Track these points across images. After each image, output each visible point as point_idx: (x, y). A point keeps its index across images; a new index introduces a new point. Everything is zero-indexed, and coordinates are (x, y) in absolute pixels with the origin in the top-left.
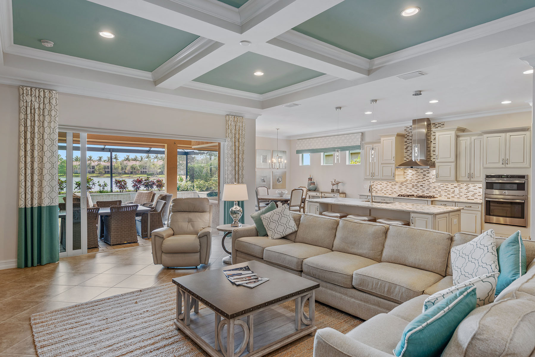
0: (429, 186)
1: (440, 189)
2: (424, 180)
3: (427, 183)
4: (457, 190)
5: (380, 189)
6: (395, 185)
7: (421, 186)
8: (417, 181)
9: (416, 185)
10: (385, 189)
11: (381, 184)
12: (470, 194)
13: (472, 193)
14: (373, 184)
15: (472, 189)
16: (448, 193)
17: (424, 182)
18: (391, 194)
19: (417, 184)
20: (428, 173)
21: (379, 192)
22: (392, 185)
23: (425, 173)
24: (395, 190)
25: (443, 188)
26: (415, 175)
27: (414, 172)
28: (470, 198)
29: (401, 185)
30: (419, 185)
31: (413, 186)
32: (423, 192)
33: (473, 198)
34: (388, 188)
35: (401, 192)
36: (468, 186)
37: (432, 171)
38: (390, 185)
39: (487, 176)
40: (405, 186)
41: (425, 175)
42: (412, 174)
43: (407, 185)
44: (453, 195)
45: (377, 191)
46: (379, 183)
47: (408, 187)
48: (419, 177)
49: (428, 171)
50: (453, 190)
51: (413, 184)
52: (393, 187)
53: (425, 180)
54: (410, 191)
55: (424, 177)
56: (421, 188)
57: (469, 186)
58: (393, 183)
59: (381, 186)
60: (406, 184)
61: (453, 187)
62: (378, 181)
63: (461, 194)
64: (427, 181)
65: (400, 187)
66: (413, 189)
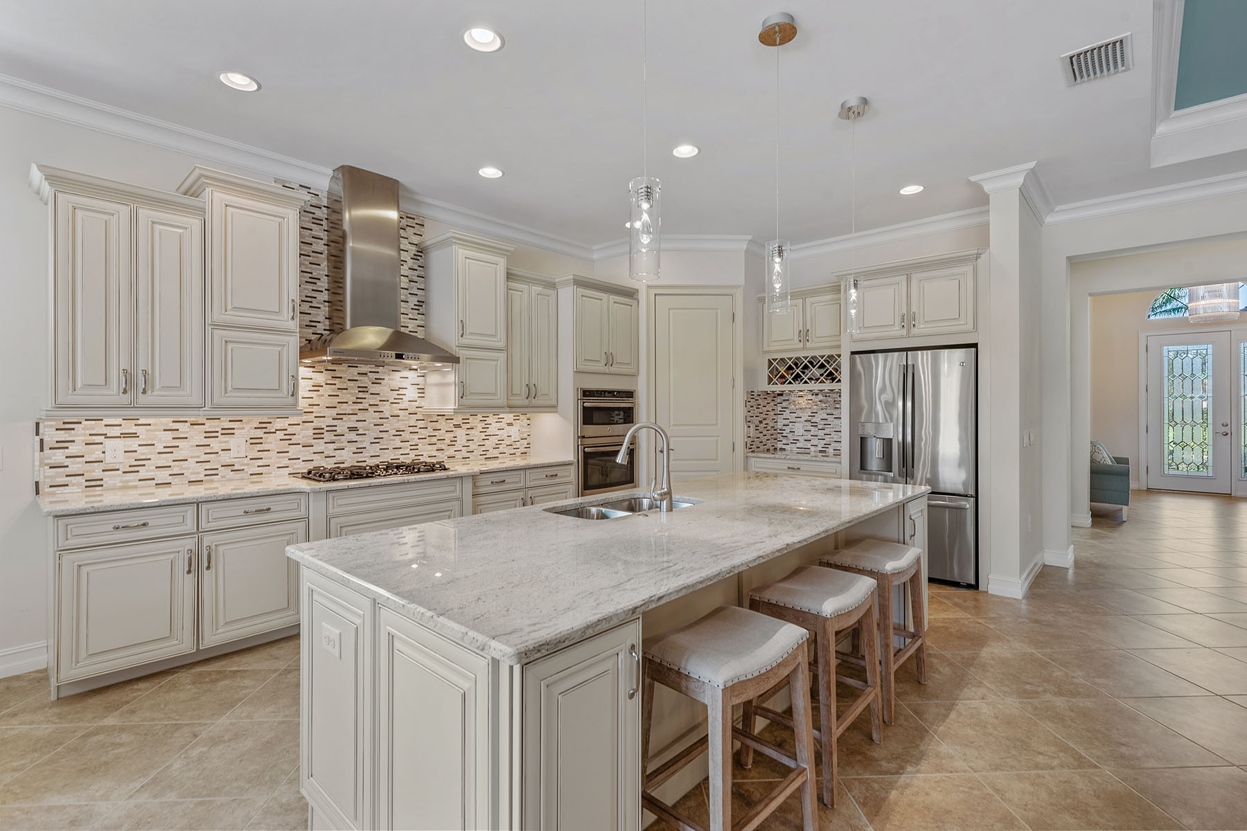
0: (381, 428)
1: (416, 437)
2: (361, 406)
3: (371, 417)
4: (460, 433)
5: (125, 461)
6: (228, 432)
7: (352, 429)
8: (333, 412)
9: (332, 429)
10: (165, 460)
11: (134, 435)
12: (489, 444)
13: (494, 440)
14: (63, 436)
15: (495, 427)
16: (439, 446)
17: (361, 416)
18: (201, 477)
19: (335, 423)
20: (377, 382)
21: (109, 479)
22: (210, 435)
23: (365, 381)
24: (225, 458)
25: (424, 433)
26: (326, 390)
27: (320, 378)
28: (491, 454)
29: (259, 433)
30: (342, 427)
31: (318, 433)
32: (359, 451)
33: (495, 453)
34: (185, 449)
35: (260, 462)
36: (486, 422)
37: (389, 375)
38: (197, 436)
39: (587, 393)
40: (280, 435)
41: (363, 389)
42: (310, 383)
43: (291, 430)
44: (451, 452)
45: (98, 473)
46: (116, 431)
47: (294, 439)
48: (344, 396)
49: (377, 376)
50: (452, 435)
51: (317, 423)
52: (215, 445)
53: (366, 406)
54: (306, 454)
55: (361, 395)
56: (353, 436)
57: (489, 420)
58: (210, 426)
59: (133, 444)
60: (286, 426)
61: (450, 426)
62: (107, 421)
63: (473, 446)
64: (371, 409)
65: (255, 441)
66: (320, 446)
